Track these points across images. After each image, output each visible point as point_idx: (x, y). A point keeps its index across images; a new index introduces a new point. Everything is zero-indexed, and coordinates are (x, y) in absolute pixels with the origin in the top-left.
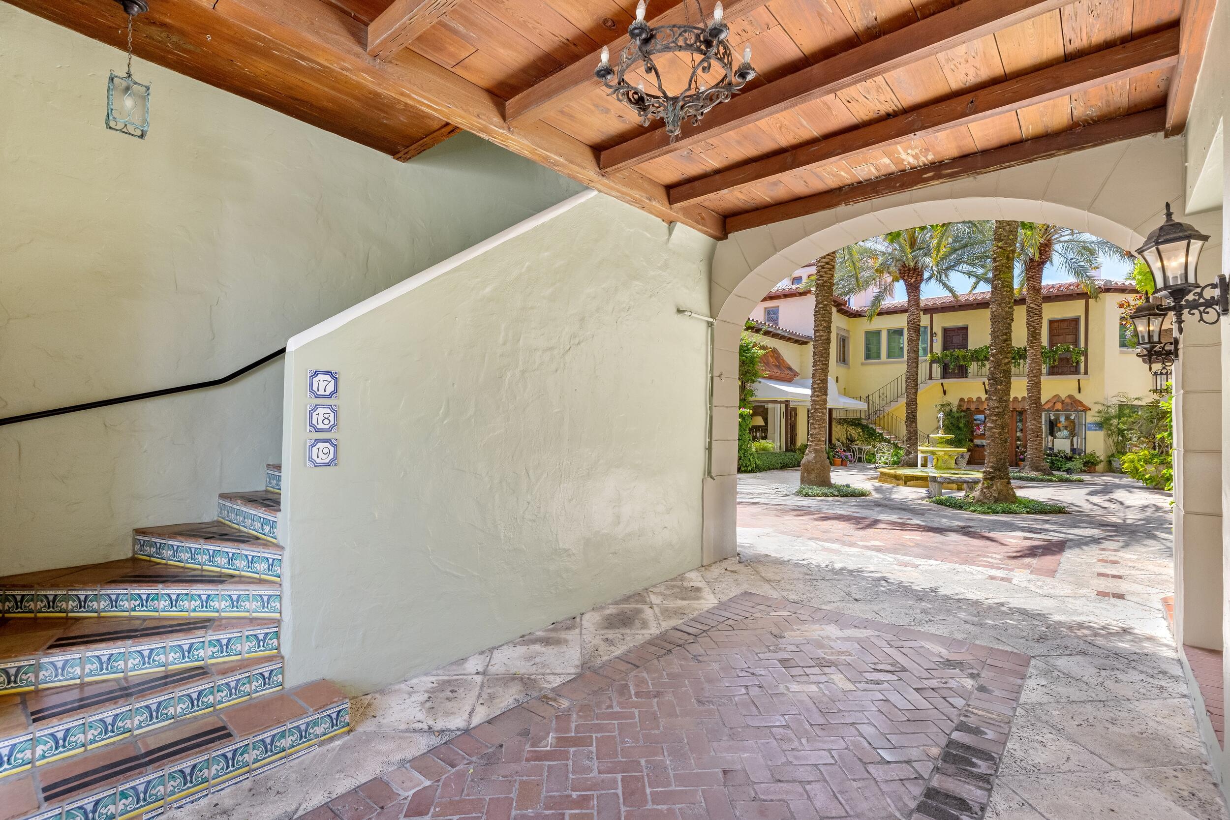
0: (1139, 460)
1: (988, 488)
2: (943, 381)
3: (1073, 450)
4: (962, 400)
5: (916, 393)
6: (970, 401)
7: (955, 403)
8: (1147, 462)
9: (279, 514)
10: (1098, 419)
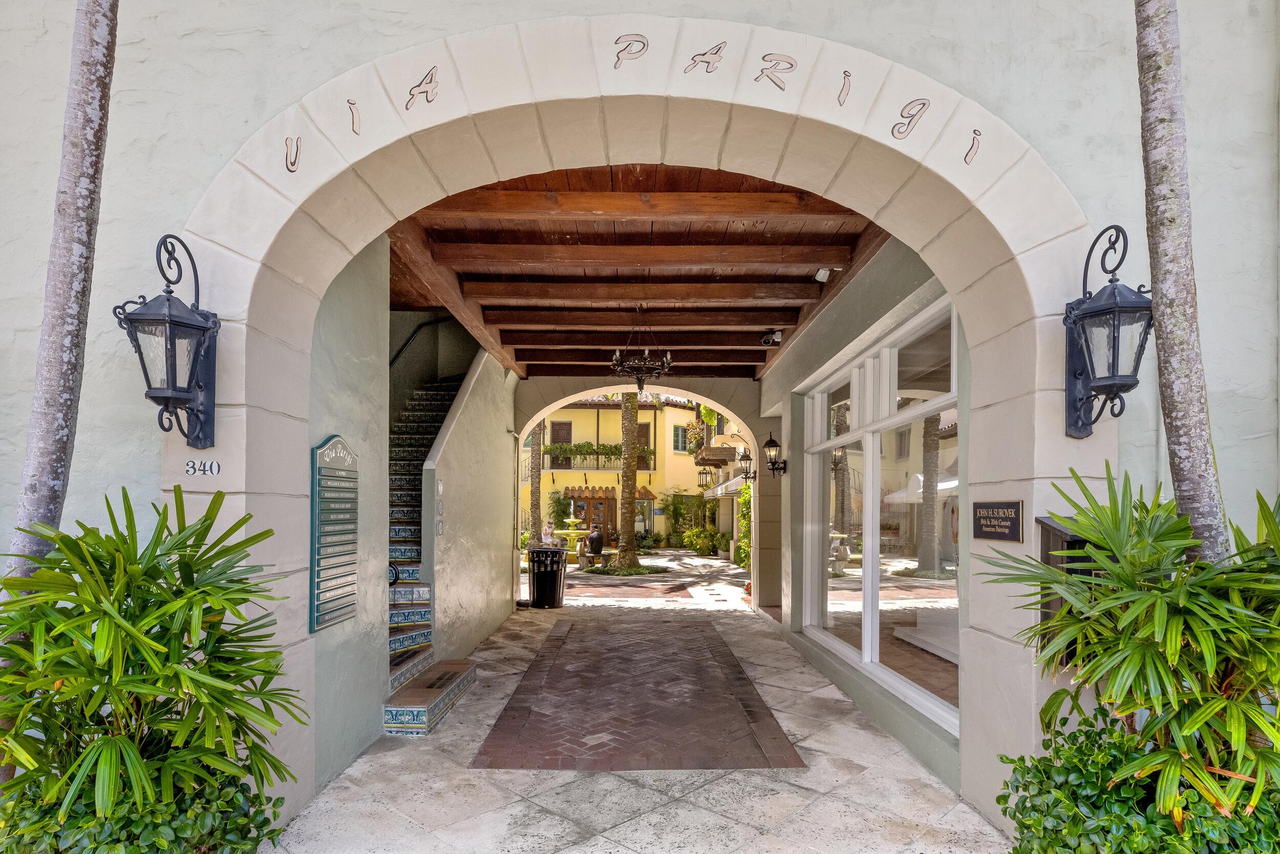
0: (693, 536)
1: (623, 558)
2: (553, 471)
3: (646, 531)
4: (567, 488)
5: (539, 482)
6: (573, 490)
7: (562, 491)
8: (698, 537)
9: (421, 565)
10: (662, 506)
